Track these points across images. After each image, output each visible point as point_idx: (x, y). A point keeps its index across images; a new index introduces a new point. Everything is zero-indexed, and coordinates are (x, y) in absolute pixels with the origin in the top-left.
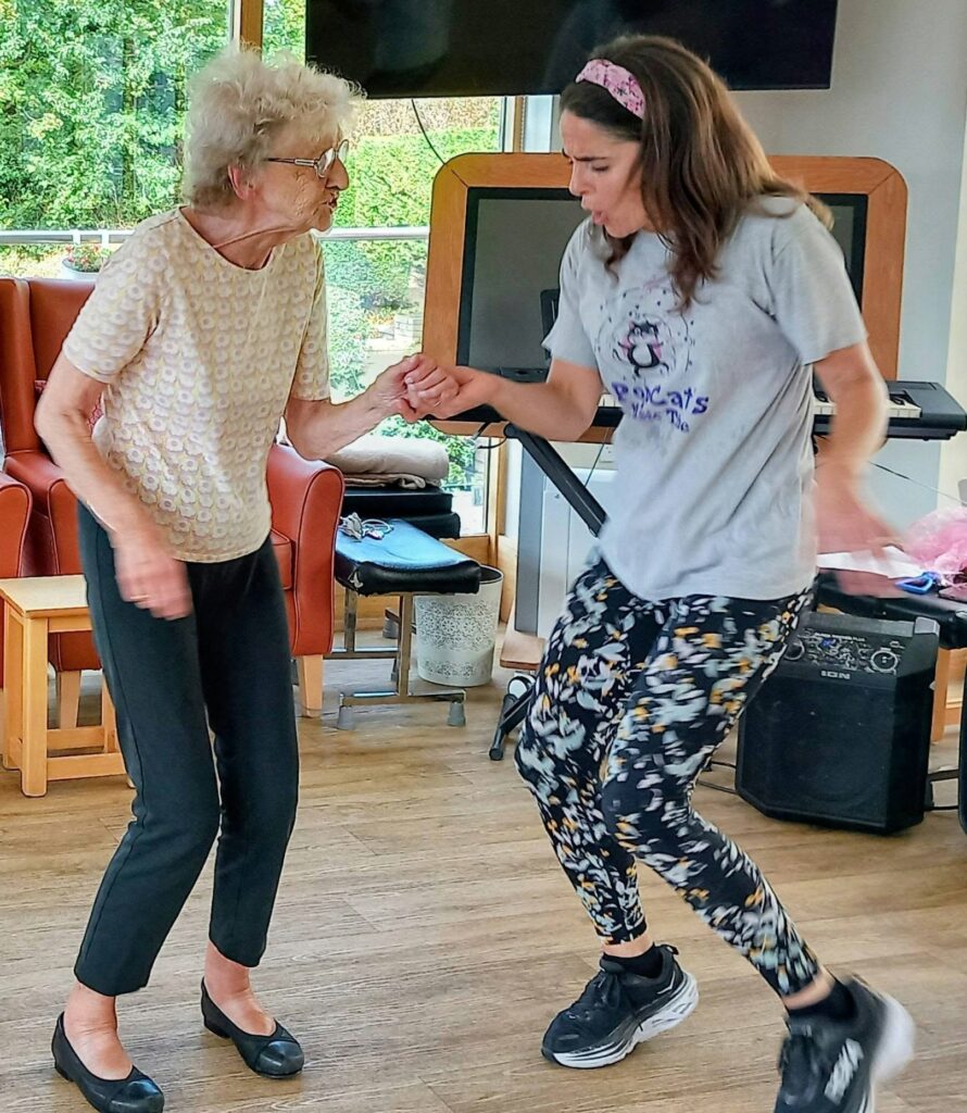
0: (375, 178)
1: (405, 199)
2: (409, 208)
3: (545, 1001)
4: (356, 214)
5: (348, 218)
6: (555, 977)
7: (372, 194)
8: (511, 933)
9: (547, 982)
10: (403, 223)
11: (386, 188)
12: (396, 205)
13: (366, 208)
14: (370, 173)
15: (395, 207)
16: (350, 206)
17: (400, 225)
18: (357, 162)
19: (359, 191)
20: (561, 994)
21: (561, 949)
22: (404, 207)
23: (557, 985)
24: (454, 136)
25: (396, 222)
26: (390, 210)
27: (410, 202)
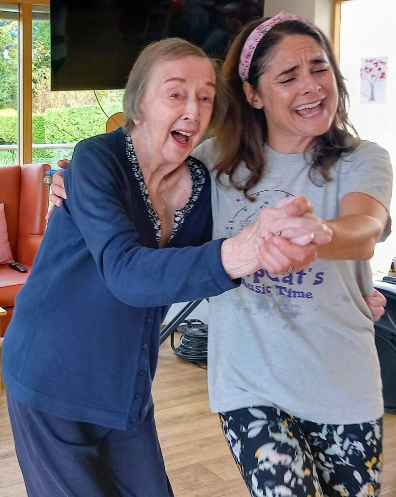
0: (52, 124)
1: (64, 132)
2: (66, 136)
3: (193, 490)
4: (45, 138)
5: (42, 140)
6: (195, 476)
7: (51, 131)
8: (171, 455)
9: (192, 479)
10: (64, 142)
11: (57, 128)
12: (61, 135)
13: (49, 136)
14: (50, 122)
15: (60, 135)
16: (43, 135)
17: (63, 143)
18: (45, 118)
19: (46, 130)
20: (198, 485)
21: (194, 462)
22: (64, 135)
23: (197, 480)
24: (82, 108)
25: (61, 141)
26: (58, 137)
27: (66, 134)
